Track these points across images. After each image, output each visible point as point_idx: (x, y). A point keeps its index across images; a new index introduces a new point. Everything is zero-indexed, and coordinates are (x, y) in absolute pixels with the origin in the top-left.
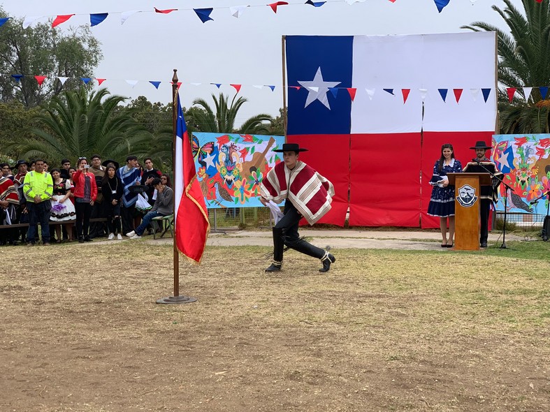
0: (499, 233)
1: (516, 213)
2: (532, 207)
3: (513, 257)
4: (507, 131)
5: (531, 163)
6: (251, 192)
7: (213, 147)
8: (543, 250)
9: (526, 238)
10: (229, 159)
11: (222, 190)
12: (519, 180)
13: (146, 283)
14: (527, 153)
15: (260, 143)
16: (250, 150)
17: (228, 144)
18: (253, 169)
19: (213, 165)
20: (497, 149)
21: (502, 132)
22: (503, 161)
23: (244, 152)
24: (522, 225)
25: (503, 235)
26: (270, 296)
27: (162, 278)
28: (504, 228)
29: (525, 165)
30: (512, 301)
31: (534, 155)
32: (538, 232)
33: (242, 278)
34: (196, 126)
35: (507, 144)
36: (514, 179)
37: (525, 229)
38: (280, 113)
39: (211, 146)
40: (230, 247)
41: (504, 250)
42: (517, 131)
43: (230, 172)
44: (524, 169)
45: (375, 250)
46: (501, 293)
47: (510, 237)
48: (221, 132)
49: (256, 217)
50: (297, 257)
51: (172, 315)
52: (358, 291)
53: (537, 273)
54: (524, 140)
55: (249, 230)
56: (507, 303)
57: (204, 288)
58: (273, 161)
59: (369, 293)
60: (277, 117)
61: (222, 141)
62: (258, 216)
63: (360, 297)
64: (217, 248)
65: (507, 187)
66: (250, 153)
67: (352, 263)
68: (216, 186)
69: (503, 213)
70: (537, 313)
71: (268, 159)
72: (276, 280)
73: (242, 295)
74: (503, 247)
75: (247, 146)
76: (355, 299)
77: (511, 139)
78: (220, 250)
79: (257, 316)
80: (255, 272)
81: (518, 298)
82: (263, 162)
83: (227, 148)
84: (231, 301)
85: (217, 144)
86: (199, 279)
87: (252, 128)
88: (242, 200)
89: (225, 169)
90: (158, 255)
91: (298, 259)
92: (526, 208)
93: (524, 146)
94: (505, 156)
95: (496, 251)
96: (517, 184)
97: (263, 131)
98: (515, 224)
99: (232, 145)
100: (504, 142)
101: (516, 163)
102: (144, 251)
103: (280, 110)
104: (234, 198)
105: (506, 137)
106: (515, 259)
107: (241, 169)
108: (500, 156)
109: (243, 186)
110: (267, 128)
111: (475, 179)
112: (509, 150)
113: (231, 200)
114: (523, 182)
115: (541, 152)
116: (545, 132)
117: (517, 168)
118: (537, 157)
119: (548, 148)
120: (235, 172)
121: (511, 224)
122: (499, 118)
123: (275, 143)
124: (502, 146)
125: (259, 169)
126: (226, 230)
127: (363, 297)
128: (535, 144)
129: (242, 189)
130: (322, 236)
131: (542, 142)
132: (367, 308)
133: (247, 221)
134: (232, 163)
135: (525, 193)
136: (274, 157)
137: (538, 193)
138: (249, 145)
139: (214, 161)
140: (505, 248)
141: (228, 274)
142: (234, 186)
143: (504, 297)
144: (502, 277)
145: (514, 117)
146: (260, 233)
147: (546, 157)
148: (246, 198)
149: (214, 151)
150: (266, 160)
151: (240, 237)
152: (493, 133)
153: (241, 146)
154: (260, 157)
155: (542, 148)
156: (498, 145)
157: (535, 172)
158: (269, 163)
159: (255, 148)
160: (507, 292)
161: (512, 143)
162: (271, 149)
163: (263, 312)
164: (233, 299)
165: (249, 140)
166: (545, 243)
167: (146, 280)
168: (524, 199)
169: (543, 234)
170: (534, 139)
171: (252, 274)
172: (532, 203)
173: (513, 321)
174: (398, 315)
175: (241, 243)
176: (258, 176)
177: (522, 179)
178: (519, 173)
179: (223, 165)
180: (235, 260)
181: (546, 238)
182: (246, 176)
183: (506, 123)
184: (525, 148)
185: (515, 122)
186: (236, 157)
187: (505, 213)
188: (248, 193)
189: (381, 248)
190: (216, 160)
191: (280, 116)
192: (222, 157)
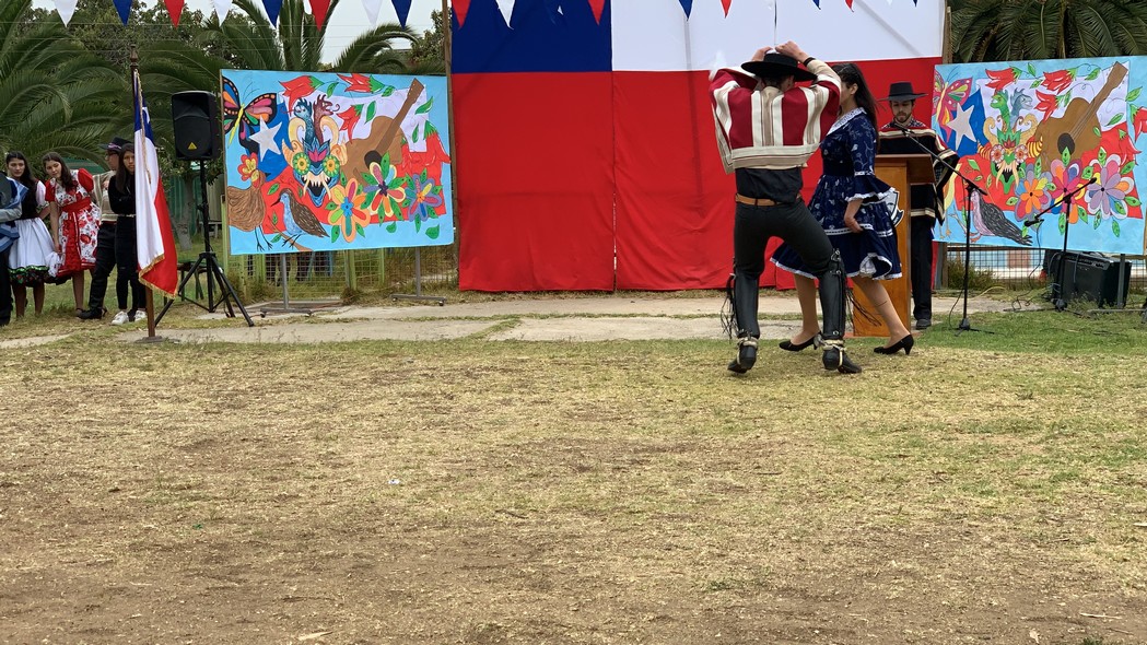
0: (953, 295)
1: (992, 249)
2: (1028, 231)
3: (986, 348)
4: (969, 57)
5: (1026, 128)
6: (370, 211)
7: (273, 105)
8: (1055, 330)
9: (1016, 305)
10: (314, 135)
11: (299, 211)
12: (997, 170)
13: (121, 435)
14: (1017, 107)
15: (387, 94)
16: (364, 110)
17: (312, 98)
18: (373, 156)
19: (274, 148)
20: (947, 98)
21: (957, 58)
22: (962, 126)
23: (351, 117)
24: (1007, 275)
25: (962, 300)
26: (424, 456)
27: (161, 422)
28: (966, 283)
29: (1012, 134)
30: (986, 447)
31: (1033, 111)
32: (1042, 291)
33: (355, 417)
34: (228, 58)
35: (969, 85)
36: (987, 167)
37: (1013, 285)
38: (432, 22)
39: (269, 102)
40: (322, 345)
41: (965, 333)
42: (992, 54)
43: (316, 165)
44: (1009, 144)
45: (669, 342)
46: (961, 432)
47: (978, 305)
48: (291, 68)
49: (382, 273)
50: (484, 364)
51: (189, 508)
52: (632, 438)
53: (1042, 383)
54: (1008, 76)
55: (367, 304)
56: (973, 452)
57: (263, 443)
58: (421, 136)
59: (659, 441)
60: (428, 33)
61: (295, 90)
62: (388, 270)
63: (636, 451)
64: (291, 348)
65: (971, 187)
66: (363, 117)
67: (616, 373)
68: (285, 200)
69: (962, 249)
70: (1043, 474)
71: (408, 133)
72: (438, 418)
73: (356, 456)
74: (963, 327)
75: (357, 101)
76: (625, 457)
77: (977, 75)
78: (299, 354)
79: (394, 503)
80: (385, 402)
81: (1000, 440)
82: (396, 141)
83: (309, 108)
84: (329, 471)
85: (282, 99)
86: (250, 422)
87: (366, 57)
88: (349, 232)
89: (304, 160)
90: (148, 368)
91: (487, 369)
92: (1014, 234)
93: (1009, 89)
94: (965, 115)
95: (948, 336)
96: (994, 179)
97: (393, 64)
98: (990, 273)
99: (320, 101)
100: (962, 82)
101: (992, 129)
102: (113, 361)
103: (434, 16)
104: (328, 229)
105: (966, 70)
106: (992, 353)
107: (344, 158)
108: (954, 115)
109: (349, 198)
110: (402, 59)
111: (898, 170)
112: (975, 100)
113: (320, 233)
114: (1007, 175)
115: (1048, 103)
116: (1057, 56)
117: (994, 142)
118: (1040, 115)
119: (1063, 92)
120: (330, 167)
121: (981, 275)
122: (950, 27)
123: (423, 94)
124: (958, 91)
125: (386, 157)
126: (311, 306)
127: (643, 450)
128: (1034, 86)
129: (349, 207)
130: (542, 313)
131: (1051, 81)
132: (652, 474)
133: (362, 283)
134: (321, 143)
135: (1013, 201)
136: (422, 128)
137: (1043, 199)
138: (363, 100)
139: (277, 139)
140: (967, 328)
141: (322, 408)
142: (327, 200)
143: (968, 439)
144: (961, 394)
145: (984, 22)
146: (393, 311)
147: (1059, 113)
148: (358, 226)
149: (277, 114)
150: (402, 135)
151: (345, 321)
152: (938, 61)
153: (342, 102)
154: (389, 129)
155: (1049, 92)
156: (948, 90)
157: (1035, 151)
158: (410, 142)
159: (377, 106)
160: (973, 427)
161: (982, 85)
162: (414, 107)
163: (408, 493)
164: (335, 466)
165: (361, 87)
166: (1061, 315)
167: (119, 430)
168: (1009, 215)
169: (1055, 295)
170: (1032, 72)
171: (378, 407)
172: (1027, 224)
173: (989, 493)
174: (727, 489)
175: (349, 334)
176: (385, 173)
177: (1004, 167)
178: (997, 155)
179: (299, 150)
180: (335, 375)
181: (1060, 302)
182: (356, 173)
183: (966, 37)
184: (1011, 93)
185: (987, 34)
186: (331, 130)
187: (968, 249)
188: (362, 216)
189: (683, 338)
190: (282, 136)
191: (433, 31)
192: (297, 129)
